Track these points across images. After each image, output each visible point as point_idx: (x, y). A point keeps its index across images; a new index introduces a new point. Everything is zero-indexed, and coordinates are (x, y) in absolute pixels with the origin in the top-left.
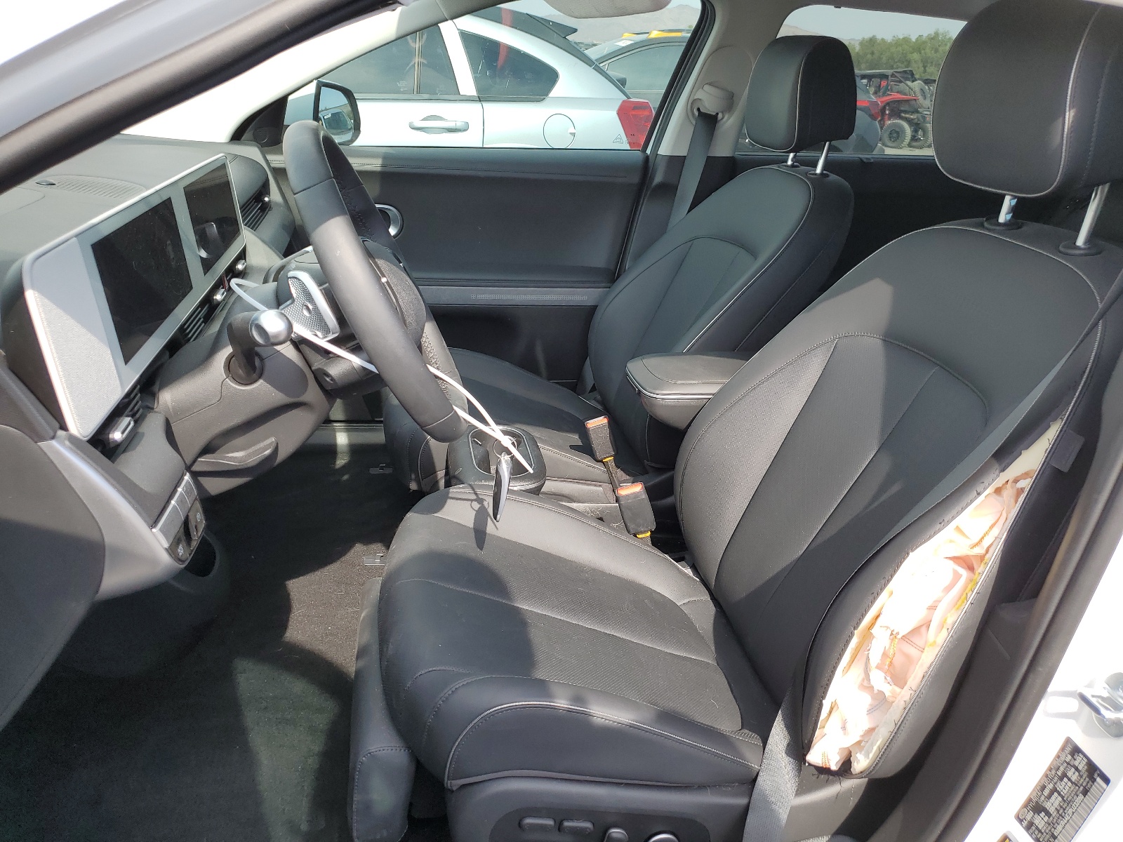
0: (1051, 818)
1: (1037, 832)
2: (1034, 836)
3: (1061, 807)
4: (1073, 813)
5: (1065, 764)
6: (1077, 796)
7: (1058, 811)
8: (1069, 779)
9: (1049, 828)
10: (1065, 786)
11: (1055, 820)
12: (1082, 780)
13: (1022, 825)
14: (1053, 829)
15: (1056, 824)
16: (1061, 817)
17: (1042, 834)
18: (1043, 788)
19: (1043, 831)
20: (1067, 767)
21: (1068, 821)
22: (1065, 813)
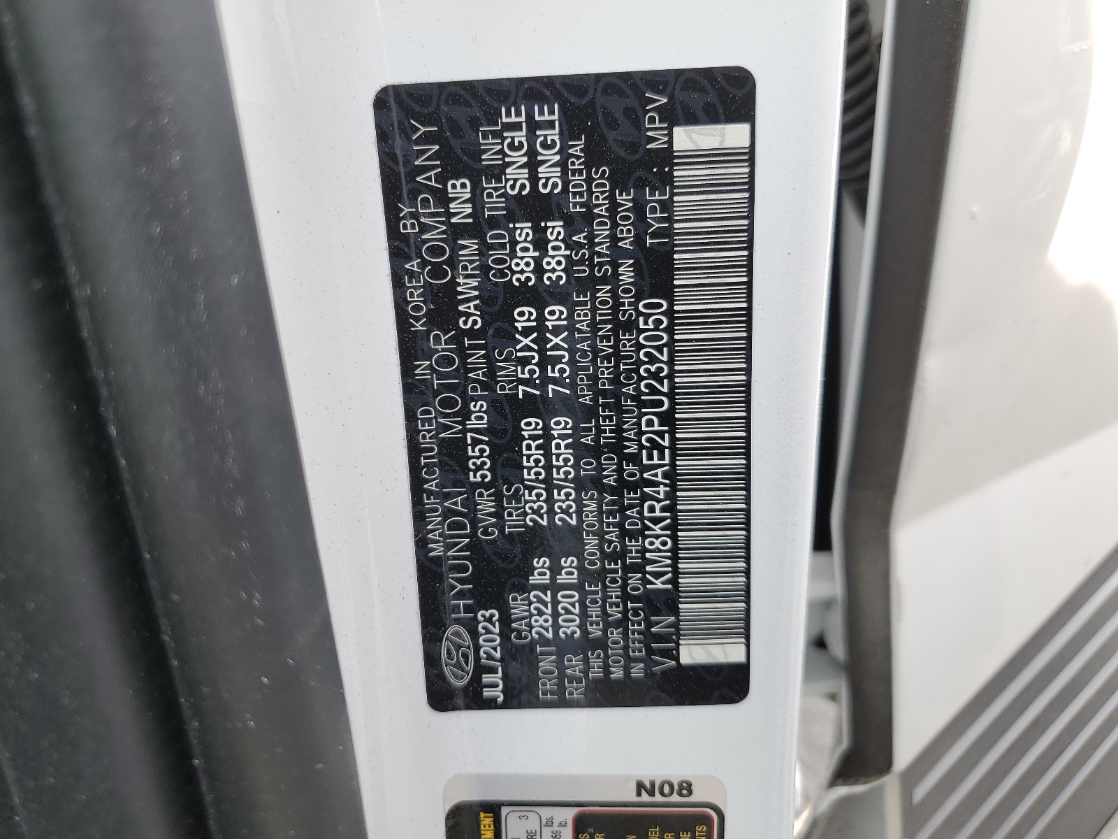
0: (591, 544)
1: (574, 665)
2: (575, 691)
3: (596, 451)
4: (668, 419)
5: (470, 246)
6: (630, 325)
7: (596, 482)
8: (537, 296)
9: (615, 592)
10: (541, 341)
11: (613, 535)
12: (602, 233)
13: (490, 704)
14: (634, 580)
15: (633, 546)
16: (629, 497)
17: (601, 644)
18: (454, 453)
19: (595, 632)
20: (484, 249)
21: (672, 475)
22: (635, 459)
